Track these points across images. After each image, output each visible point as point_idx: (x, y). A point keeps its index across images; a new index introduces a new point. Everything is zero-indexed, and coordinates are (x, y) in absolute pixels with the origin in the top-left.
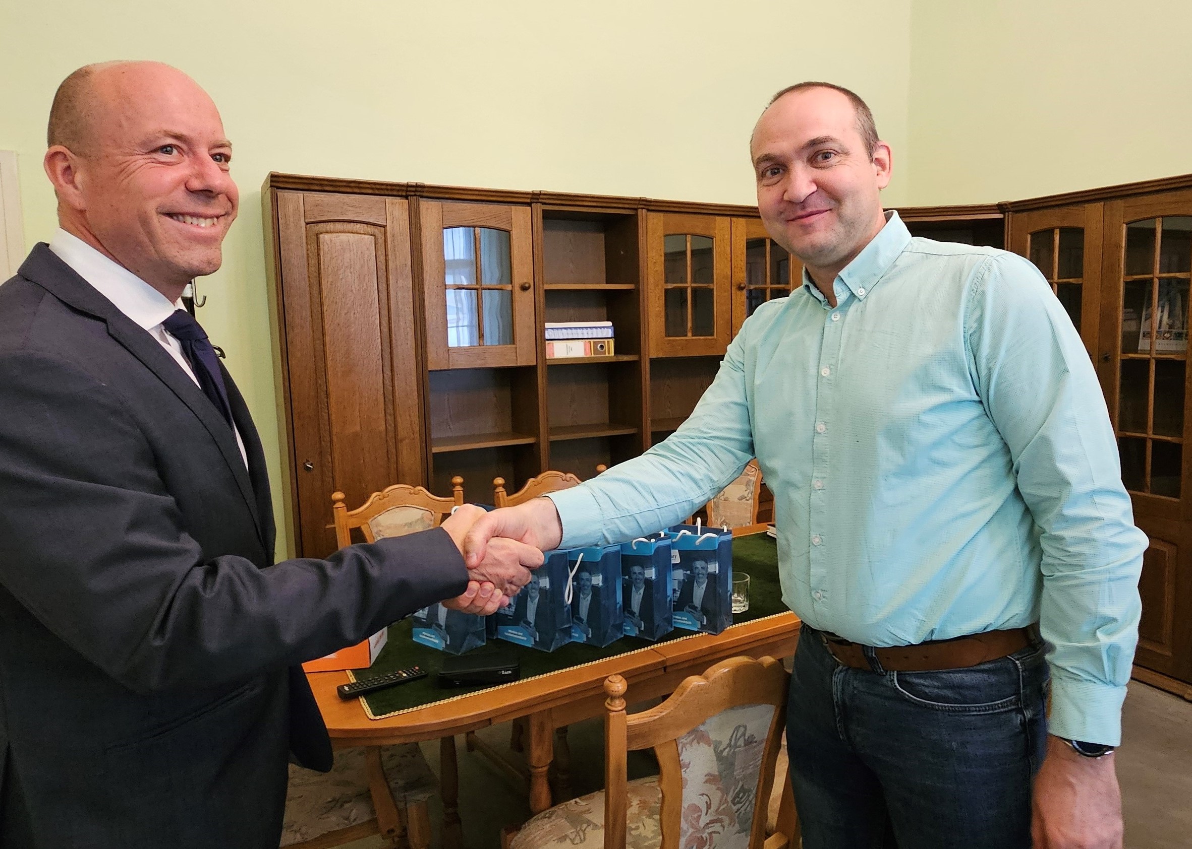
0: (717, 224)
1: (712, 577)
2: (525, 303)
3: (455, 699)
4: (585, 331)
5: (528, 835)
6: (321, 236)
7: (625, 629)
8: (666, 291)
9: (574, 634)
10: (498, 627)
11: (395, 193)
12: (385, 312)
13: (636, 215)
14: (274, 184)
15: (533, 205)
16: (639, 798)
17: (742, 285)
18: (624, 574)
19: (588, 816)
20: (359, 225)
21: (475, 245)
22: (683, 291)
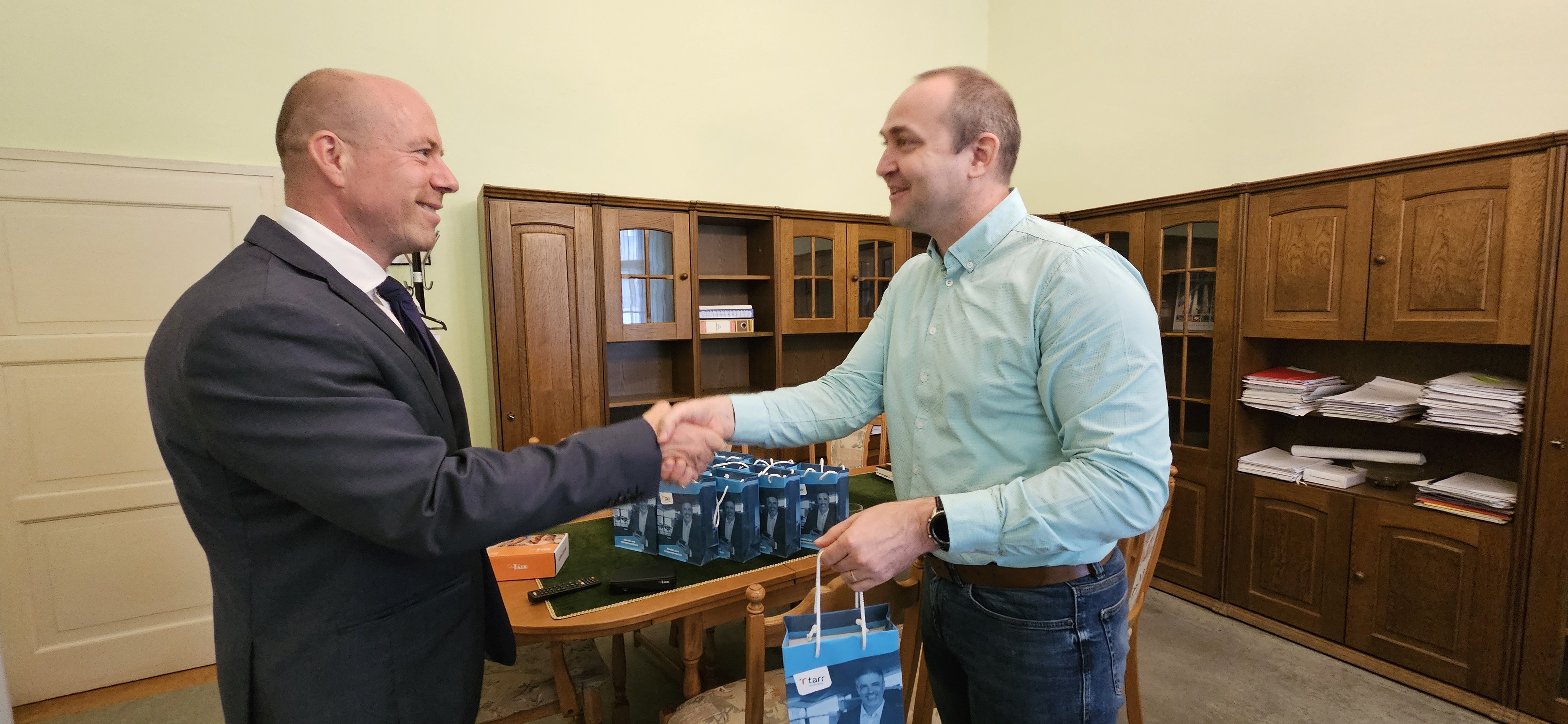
0: (835, 229)
1: (832, 506)
2: (683, 290)
3: (623, 603)
4: (731, 312)
5: (681, 717)
6: (523, 235)
7: (761, 549)
8: (795, 281)
9: (720, 552)
10: (660, 546)
11: (582, 202)
12: (573, 296)
13: (771, 222)
14: (486, 194)
15: (690, 212)
16: (772, 687)
17: (856, 278)
18: (761, 503)
19: (730, 701)
20: (553, 226)
21: (645, 246)
22: (808, 282)
